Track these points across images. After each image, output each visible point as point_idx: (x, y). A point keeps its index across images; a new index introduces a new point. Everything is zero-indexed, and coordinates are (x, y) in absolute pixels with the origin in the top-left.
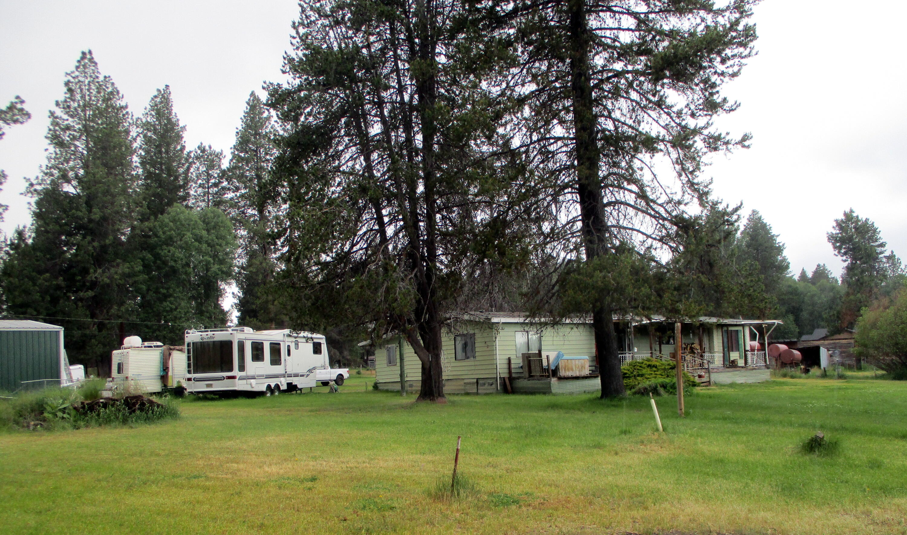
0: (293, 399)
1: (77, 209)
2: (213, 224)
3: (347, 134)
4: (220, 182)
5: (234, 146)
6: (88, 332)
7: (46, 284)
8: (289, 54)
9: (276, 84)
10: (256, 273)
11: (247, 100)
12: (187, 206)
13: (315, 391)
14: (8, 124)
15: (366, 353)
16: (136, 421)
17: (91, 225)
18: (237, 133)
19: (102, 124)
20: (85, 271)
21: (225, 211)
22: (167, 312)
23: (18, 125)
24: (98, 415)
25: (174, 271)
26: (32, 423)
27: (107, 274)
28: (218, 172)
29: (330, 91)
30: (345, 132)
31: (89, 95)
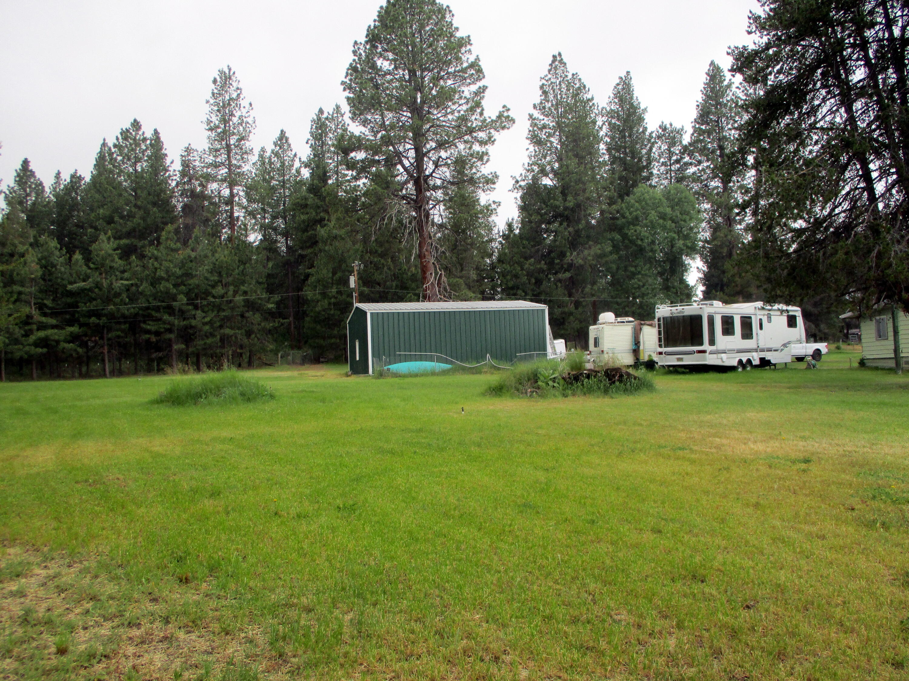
0: (766, 374)
1: (555, 199)
2: (676, 200)
3: (823, 86)
4: (682, 158)
5: (695, 120)
6: (566, 310)
7: (532, 268)
8: (753, 12)
9: (741, 46)
10: (721, 246)
11: (706, 71)
12: (651, 186)
13: (790, 367)
14: (498, 131)
15: (845, 326)
16: (616, 392)
17: (566, 213)
18: (698, 106)
19: (572, 118)
20: (562, 255)
21: (688, 186)
22: (635, 288)
23: (506, 131)
24: (583, 385)
25: (641, 250)
26: (529, 390)
27: (581, 256)
28: (680, 148)
29: (802, 43)
30: (822, 84)
31: (560, 94)
